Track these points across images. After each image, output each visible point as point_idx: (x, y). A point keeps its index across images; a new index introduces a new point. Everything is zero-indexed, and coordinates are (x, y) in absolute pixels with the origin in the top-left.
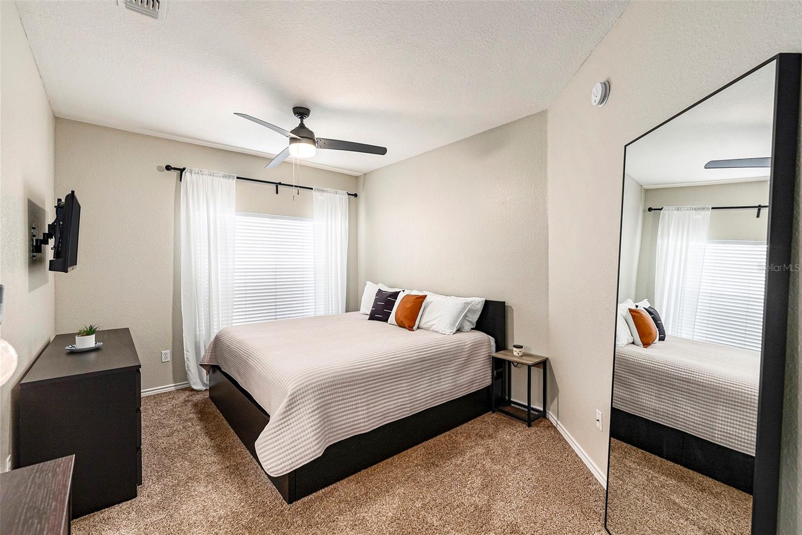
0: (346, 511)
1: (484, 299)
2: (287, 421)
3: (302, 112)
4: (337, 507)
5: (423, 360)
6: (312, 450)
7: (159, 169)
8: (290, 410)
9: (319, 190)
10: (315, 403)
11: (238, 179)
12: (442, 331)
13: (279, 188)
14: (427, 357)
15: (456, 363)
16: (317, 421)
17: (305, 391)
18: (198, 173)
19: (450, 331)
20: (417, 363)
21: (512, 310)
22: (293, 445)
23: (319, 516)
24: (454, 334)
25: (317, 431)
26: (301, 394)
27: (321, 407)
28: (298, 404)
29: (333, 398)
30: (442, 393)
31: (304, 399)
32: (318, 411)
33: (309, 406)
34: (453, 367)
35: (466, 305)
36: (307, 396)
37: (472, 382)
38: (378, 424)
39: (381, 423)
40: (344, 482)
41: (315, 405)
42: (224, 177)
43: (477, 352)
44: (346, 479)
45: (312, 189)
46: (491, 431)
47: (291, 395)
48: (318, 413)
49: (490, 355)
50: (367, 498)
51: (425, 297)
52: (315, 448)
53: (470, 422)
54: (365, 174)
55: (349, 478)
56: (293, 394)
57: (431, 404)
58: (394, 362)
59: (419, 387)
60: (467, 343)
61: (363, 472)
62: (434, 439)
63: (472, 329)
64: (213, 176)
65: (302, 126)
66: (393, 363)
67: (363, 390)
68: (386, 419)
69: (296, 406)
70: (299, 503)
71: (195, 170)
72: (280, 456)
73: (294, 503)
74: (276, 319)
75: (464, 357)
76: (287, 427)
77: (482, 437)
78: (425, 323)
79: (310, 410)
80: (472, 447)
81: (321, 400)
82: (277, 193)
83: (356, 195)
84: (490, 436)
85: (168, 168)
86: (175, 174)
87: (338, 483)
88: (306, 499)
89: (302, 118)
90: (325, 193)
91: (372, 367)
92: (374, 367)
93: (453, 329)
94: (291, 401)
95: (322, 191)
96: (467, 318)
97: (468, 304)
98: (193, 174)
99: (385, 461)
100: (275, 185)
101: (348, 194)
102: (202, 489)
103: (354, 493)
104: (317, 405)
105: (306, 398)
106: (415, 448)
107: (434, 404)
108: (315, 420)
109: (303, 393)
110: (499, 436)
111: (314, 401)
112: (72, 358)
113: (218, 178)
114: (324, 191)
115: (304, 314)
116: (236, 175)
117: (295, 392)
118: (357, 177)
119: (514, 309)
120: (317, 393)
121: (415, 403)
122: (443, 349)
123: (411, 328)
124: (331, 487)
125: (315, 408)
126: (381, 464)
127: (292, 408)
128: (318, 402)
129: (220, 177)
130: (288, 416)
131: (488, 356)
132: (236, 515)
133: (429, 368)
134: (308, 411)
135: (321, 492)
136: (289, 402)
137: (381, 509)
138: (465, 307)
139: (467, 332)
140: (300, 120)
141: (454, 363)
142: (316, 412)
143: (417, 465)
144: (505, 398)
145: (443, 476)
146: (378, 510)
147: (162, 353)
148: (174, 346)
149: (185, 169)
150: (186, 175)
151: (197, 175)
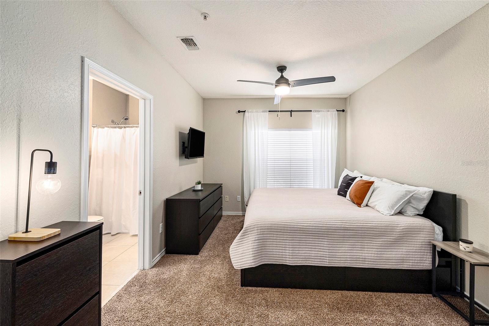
0: (262, 306)
1: (432, 190)
2: (242, 241)
3: (282, 69)
4: (260, 301)
5: (346, 229)
6: (250, 261)
7: (236, 112)
8: (244, 236)
9: (316, 111)
10: (257, 236)
11: (269, 112)
12: (381, 211)
13: (292, 113)
14: (351, 228)
15: (384, 240)
16: (256, 247)
17: (253, 228)
18: (251, 112)
19: (388, 212)
20: (341, 230)
21: (467, 204)
22: (242, 255)
23: (249, 300)
24: (392, 215)
25: (255, 252)
26: (251, 229)
27: (260, 239)
28: (249, 234)
29: (269, 237)
30: (364, 260)
31: (252, 232)
32: (258, 241)
33: (253, 237)
34: (379, 241)
35: (408, 193)
36: (254, 231)
37: (403, 260)
38: (300, 263)
39: (303, 263)
40: (275, 289)
41: (257, 238)
42: (263, 112)
43: (414, 235)
44: (277, 289)
45: (311, 111)
46: (417, 310)
47: (245, 228)
48: (258, 243)
49: (430, 242)
50: (277, 306)
51: (372, 183)
52: (252, 261)
53: (400, 294)
54: (350, 95)
55: (278, 289)
56: (247, 227)
57: (351, 264)
58: (319, 225)
59: (340, 248)
60: (399, 226)
61: (289, 290)
62: (355, 292)
63: (418, 215)
64: (258, 112)
65: (282, 77)
66: (317, 225)
67: (291, 238)
68: (308, 262)
69: (247, 235)
70: (245, 288)
71: (250, 110)
72: (237, 259)
73: (244, 287)
74: (291, 187)
75: (394, 236)
76: (242, 245)
77: (401, 311)
78: (372, 202)
79: (254, 239)
80: (384, 313)
81: (262, 235)
82: (291, 116)
83: (343, 111)
84: (412, 314)
85: (239, 112)
86: (242, 113)
87: (271, 288)
88: (250, 288)
89: (282, 72)
90: (320, 113)
91: (300, 224)
92: (301, 224)
93: (391, 211)
94: (245, 231)
95: (318, 111)
96: (411, 204)
97: (410, 192)
98: (249, 113)
99: (307, 290)
100: (290, 112)
101: (337, 111)
102: (218, 262)
103: (274, 299)
104: (258, 237)
105: (253, 232)
106: (334, 291)
107: (354, 265)
108: (255, 246)
109: (252, 229)
110: (422, 318)
111: (257, 235)
112: (194, 193)
113: (260, 113)
114: (319, 111)
115: (308, 187)
116: (268, 110)
117: (248, 227)
118: (346, 99)
119: (468, 203)
120: (260, 231)
121: (335, 259)
122: (369, 225)
123: (359, 205)
124: (266, 289)
125: (256, 239)
126: (303, 290)
127: (245, 235)
128: (259, 236)
130: (243, 239)
131: (429, 242)
132: (220, 280)
133: (352, 236)
134: (252, 240)
135: (259, 288)
136: (244, 232)
137: (281, 316)
138: (406, 195)
139: (409, 216)
140: (281, 73)
141: (381, 238)
142: (257, 241)
143: (326, 303)
144: (456, 289)
145: (339, 320)
146: (279, 316)
147: (237, 197)
148: (242, 194)
149: (245, 111)
150: (246, 113)
151: (251, 113)
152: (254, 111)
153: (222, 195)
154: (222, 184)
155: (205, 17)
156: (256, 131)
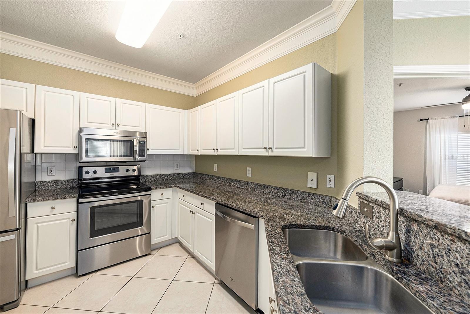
7: (418, 121)
11: (460, 117)
42: (451, 117)
64: (444, 119)
65: (469, 95)
71: (434, 118)
85: (421, 120)
86: (425, 121)
98: (433, 120)
116: (458, 116)
129: (448, 118)
140: (469, 92)
147: (419, 191)
148: (424, 188)
149: (428, 119)
150: (430, 121)
151: (435, 120)
152: (440, 118)
153: (403, 187)
154: (403, 178)
155: (400, 86)
156: (442, 136)
